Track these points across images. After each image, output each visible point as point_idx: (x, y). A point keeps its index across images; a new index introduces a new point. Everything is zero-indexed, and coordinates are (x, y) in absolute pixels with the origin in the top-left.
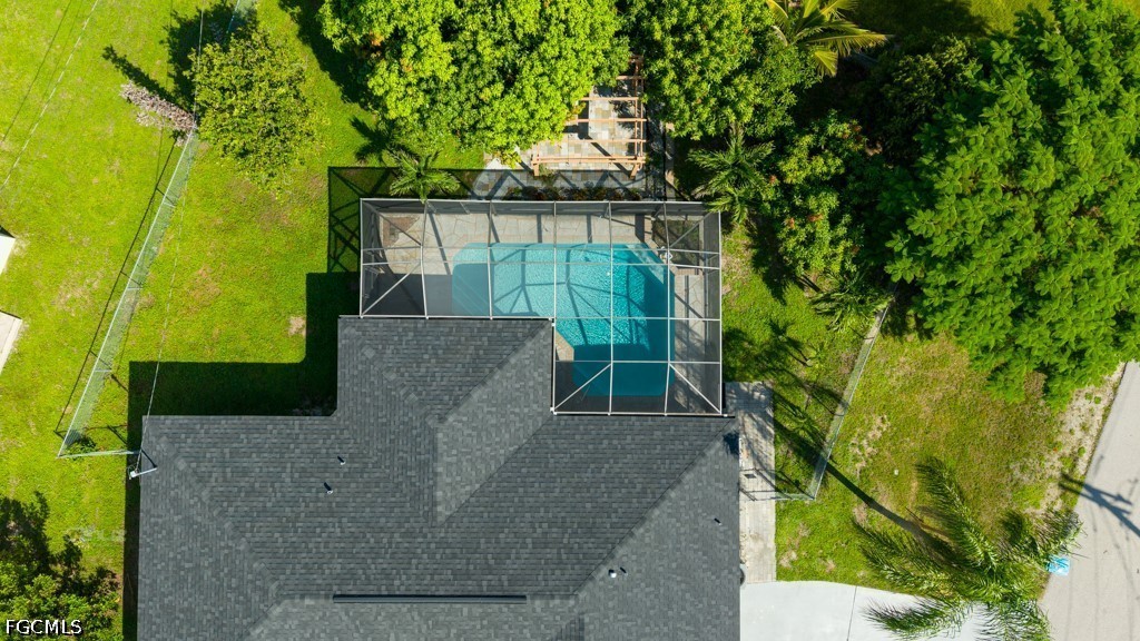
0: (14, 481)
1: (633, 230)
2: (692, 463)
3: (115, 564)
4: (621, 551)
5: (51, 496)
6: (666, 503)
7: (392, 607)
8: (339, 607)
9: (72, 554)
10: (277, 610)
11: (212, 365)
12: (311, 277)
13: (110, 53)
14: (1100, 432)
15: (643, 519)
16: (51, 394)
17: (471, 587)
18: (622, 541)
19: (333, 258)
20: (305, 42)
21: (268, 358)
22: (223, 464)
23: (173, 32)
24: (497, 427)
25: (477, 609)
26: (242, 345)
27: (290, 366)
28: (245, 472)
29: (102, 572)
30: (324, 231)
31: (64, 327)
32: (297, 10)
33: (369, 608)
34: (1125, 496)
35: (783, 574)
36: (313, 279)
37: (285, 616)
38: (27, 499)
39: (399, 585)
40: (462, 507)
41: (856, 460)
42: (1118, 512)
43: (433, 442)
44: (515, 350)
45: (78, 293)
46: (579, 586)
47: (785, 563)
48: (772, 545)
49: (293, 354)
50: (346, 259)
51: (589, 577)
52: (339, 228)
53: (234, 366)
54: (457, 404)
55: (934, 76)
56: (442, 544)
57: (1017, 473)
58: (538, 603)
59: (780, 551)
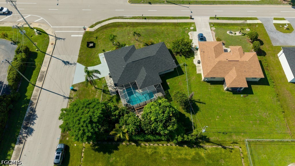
0: (190, 60)
1: (134, 107)
2: (119, 80)
3: (176, 57)
4: (124, 69)
5: (185, 60)
6: (121, 75)
7: (144, 58)
8: (149, 56)
9: (181, 56)
10: (155, 54)
11: (175, 77)
12: (170, 89)
13: (205, 104)
14: (67, 105)
15: (122, 73)
16: (190, 68)
17: (137, 61)
18: (124, 70)
19: (168, 91)
20: (184, 114)
21: (170, 79)
22: (167, 65)
23: (199, 109)
24: (141, 77)
25: (136, 60)
26: (173, 80)
27: (167, 79)
28: (164, 65)
29: (177, 55)
30: (170, 94)
31: (193, 75)
32: (186, 117)
33: (147, 57)
34: (65, 99)
35: (104, 77)
36: (169, 88)
37: (154, 54)
38: (188, 59)
39: (145, 60)
40: (141, 68)
41: (98, 92)
42: (65, 97)
43: (147, 73)
44: (142, 85)
45: (193, 78)
46: (127, 65)
47: (104, 79)
48: (106, 80)
49: (167, 81)
50: (167, 92)
51: (126, 66)
52: (168, 95)
53: (173, 77)
54: (146, 77)
55: (104, 126)
56: (142, 64)
57: (77, 97)
58: (130, 62)
59: (105, 80)
